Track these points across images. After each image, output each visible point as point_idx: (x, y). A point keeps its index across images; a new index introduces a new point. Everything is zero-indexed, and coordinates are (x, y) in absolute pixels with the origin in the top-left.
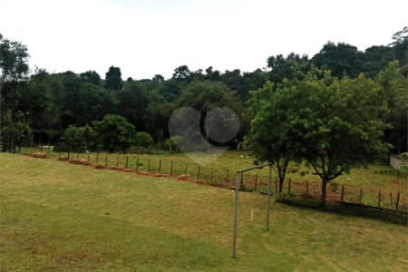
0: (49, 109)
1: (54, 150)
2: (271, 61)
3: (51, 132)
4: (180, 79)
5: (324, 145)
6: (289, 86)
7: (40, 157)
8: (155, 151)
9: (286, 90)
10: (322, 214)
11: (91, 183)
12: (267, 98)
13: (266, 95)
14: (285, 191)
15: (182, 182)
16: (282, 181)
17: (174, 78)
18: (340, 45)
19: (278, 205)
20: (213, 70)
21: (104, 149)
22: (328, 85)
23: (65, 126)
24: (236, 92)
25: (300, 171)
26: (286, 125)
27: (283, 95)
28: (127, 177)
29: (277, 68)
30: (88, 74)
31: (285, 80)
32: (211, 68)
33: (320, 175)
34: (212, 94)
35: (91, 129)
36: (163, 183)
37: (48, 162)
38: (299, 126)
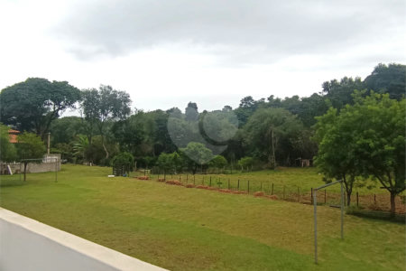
0: (146, 140)
1: (151, 173)
2: (326, 86)
3: (147, 158)
4: (246, 108)
5: (390, 162)
6: (351, 111)
7: (144, 179)
8: (229, 171)
9: (349, 114)
10: (393, 225)
11: (185, 200)
12: (332, 122)
13: (330, 120)
14: (353, 203)
15: (258, 198)
16: (349, 194)
17: (240, 107)
18: (390, 66)
19: (349, 217)
20: (275, 98)
21: (188, 171)
22: (388, 107)
23: (158, 154)
24: (297, 115)
25: (367, 185)
26: (353, 145)
27: (346, 119)
28: (212, 194)
29: (333, 92)
30: (172, 110)
31: (348, 106)
32: (272, 96)
33: (388, 188)
34: (276, 119)
35: (178, 156)
36: (243, 199)
37: (150, 183)
38: (365, 146)
